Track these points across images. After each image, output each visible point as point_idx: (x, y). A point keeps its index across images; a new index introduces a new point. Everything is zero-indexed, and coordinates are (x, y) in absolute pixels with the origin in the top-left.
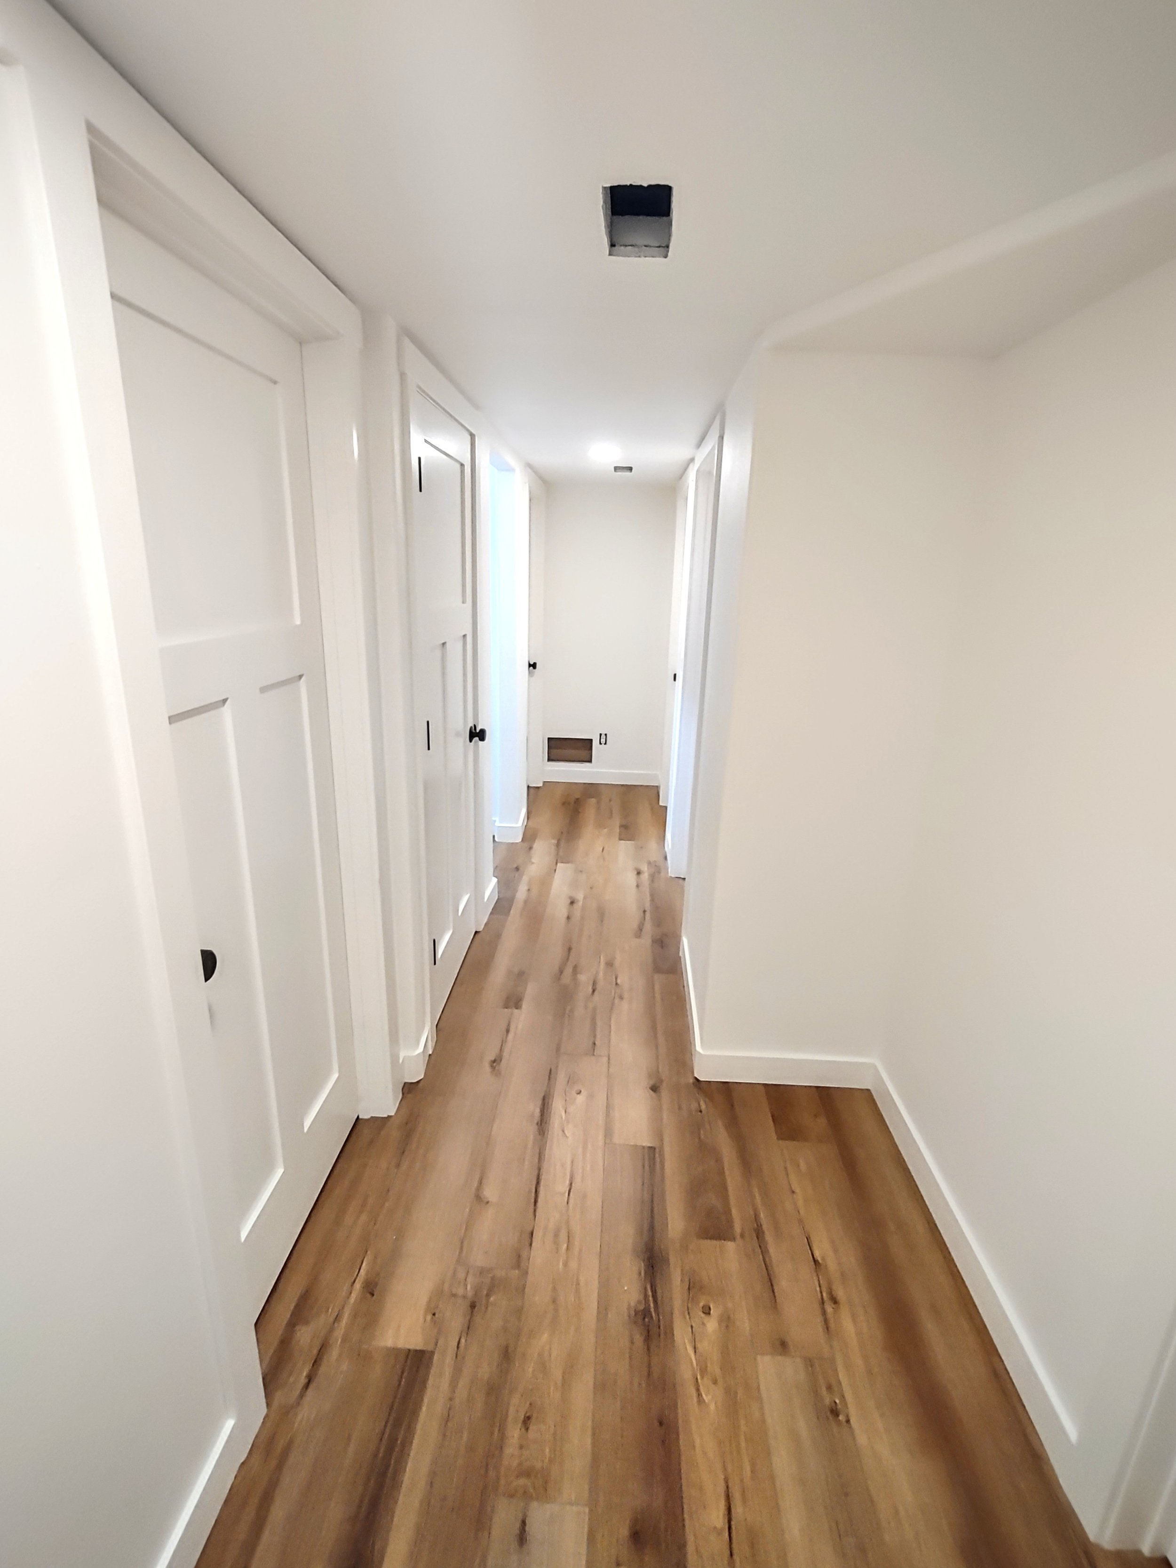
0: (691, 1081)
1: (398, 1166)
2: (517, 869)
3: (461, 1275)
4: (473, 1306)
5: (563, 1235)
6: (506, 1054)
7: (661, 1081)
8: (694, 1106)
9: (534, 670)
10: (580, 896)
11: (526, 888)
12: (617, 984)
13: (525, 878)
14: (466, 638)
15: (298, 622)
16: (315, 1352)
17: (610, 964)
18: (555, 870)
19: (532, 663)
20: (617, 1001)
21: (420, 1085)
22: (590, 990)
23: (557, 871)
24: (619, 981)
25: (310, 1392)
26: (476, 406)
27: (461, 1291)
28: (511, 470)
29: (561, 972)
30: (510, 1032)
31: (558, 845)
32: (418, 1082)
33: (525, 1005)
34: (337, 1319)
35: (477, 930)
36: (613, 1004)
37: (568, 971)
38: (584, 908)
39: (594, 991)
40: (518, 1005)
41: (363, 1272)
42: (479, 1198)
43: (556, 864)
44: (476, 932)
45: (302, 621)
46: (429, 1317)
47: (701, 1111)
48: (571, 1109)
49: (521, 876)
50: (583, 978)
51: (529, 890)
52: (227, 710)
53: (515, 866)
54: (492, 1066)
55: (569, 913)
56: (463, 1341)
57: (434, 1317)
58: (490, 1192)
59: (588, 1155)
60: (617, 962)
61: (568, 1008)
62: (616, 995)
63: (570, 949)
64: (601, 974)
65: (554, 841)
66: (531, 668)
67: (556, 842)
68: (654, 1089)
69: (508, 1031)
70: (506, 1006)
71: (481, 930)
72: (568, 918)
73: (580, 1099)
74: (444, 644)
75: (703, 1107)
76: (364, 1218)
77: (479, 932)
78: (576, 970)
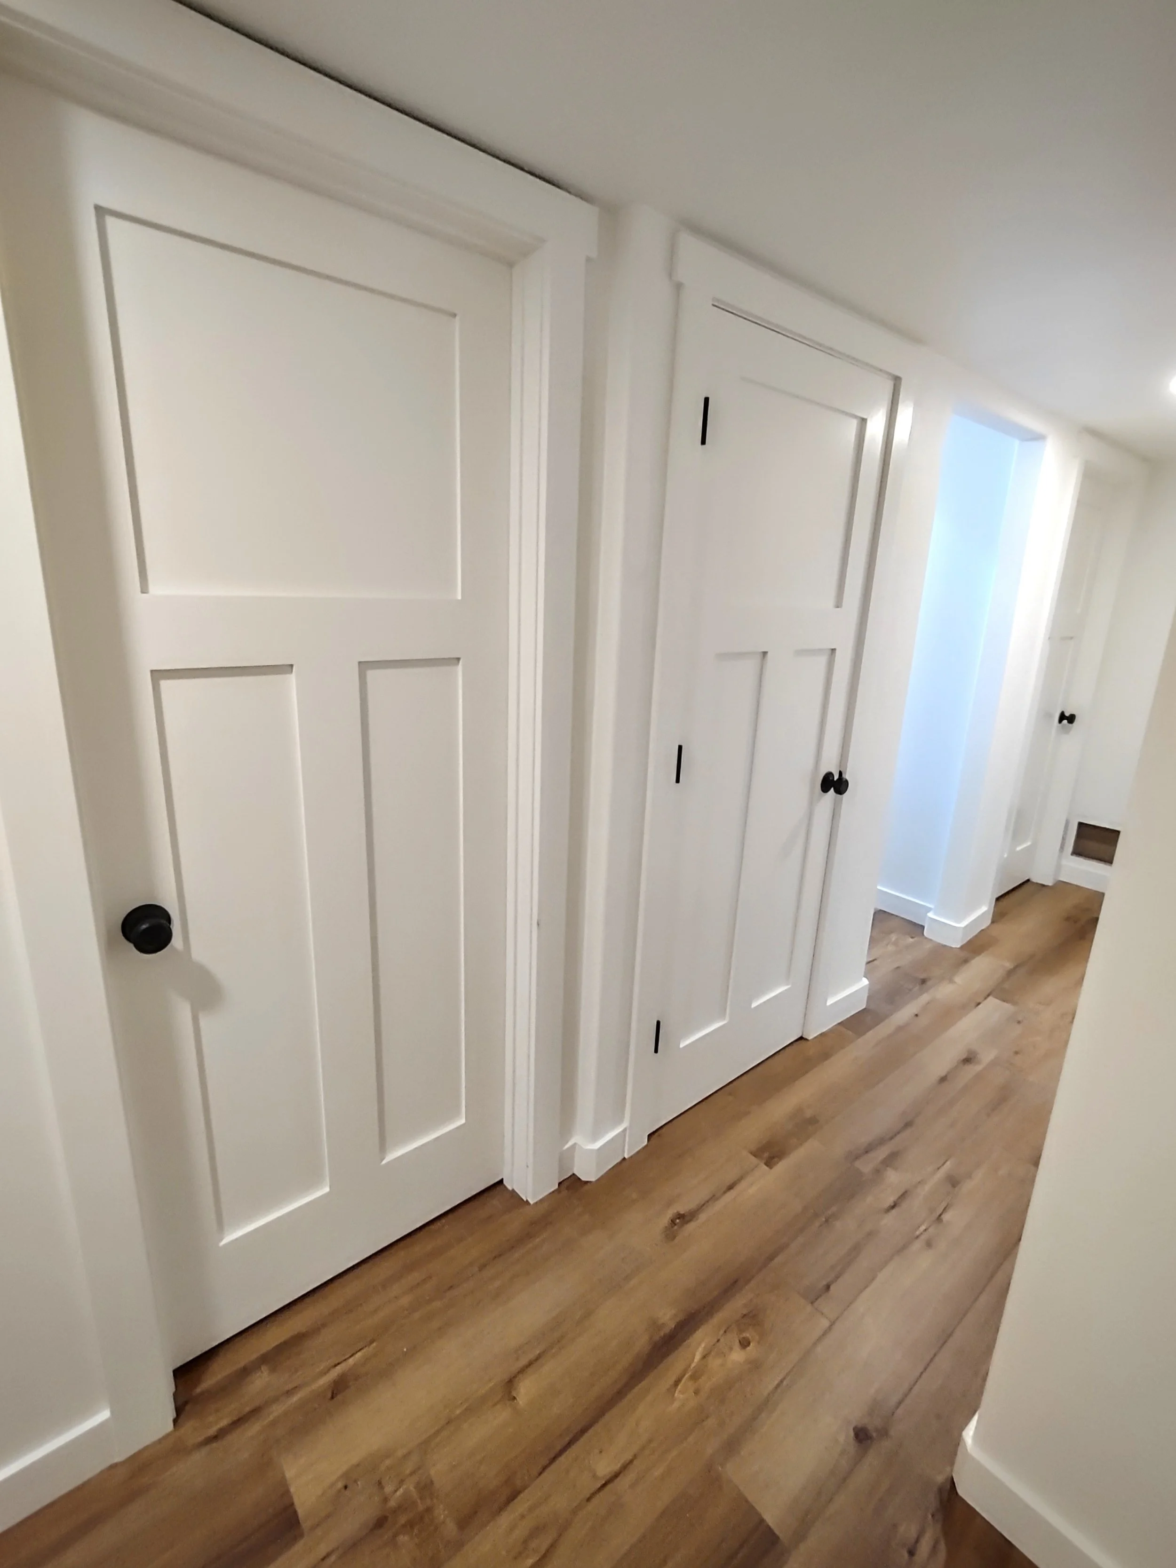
0: (940, 1479)
1: (482, 1267)
2: (923, 981)
3: (408, 1468)
4: (380, 1523)
5: (542, 1543)
6: (703, 1217)
7: (884, 1433)
8: (908, 1530)
9: (1070, 725)
10: (987, 1056)
11: (915, 1011)
12: (939, 1218)
13: (925, 998)
14: (835, 653)
15: (459, 598)
16: (248, 1409)
17: (953, 1182)
18: (979, 1004)
19: (1067, 714)
20: (917, 1245)
21: (586, 1187)
22: (891, 1200)
23: (980, 1006)
24: (946, 1217)
25: (205, 1450)
26: (913, 338)
27: (388, 1489)
28: (1039, 438)
29: (868, 1149)
30: (732, 1191)
31: (1010, 973)
32: (587, 1182)
33: (781, 1167)
34: (289, 1393)
35: (804, 1036)
36: (905, 1247)
37: (882, 1153)
38: (978, 1077)
39: (893, 1207)
40: (770, 1163)
41: (351, 1361)
42: (510, 1383)
43: (988, 995)
44: (801, 1038)
45: (462, 596)
46: (340, 1485)
47: (911, 1553)
48: (715, 1363)
49: (921, 992)
50: (894, 1179)
51: (917, 1015)
52: (292, 679)
53: (923, 976)
54: (673, 1222)
55: (948, 1073)
56: (333, 1558)
57: (343, 1490)
58: (526, 1390)
59: (674, 1453)
60: (967, 1186)
61: (834, 1209)
62: (922, 1237)
63: (908, 1125)
64: (927, 1188)
65: (1009, 965)
66: (1065, 722)
67: (1012, 967)
68: (862, 1436)
69: (731, 1188)
70: (755, 1154)
71: (810, 1038)
72: (943, 1079)
73: (737, 1356)
74: (765, 653)
75: (924, 1548)
76: (405, 1301)
77: (806, 1040)
78: (891, 1160)
